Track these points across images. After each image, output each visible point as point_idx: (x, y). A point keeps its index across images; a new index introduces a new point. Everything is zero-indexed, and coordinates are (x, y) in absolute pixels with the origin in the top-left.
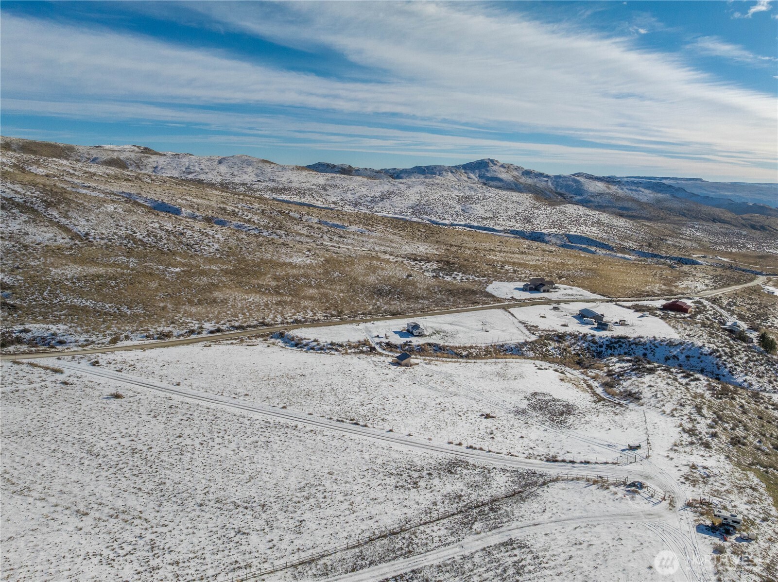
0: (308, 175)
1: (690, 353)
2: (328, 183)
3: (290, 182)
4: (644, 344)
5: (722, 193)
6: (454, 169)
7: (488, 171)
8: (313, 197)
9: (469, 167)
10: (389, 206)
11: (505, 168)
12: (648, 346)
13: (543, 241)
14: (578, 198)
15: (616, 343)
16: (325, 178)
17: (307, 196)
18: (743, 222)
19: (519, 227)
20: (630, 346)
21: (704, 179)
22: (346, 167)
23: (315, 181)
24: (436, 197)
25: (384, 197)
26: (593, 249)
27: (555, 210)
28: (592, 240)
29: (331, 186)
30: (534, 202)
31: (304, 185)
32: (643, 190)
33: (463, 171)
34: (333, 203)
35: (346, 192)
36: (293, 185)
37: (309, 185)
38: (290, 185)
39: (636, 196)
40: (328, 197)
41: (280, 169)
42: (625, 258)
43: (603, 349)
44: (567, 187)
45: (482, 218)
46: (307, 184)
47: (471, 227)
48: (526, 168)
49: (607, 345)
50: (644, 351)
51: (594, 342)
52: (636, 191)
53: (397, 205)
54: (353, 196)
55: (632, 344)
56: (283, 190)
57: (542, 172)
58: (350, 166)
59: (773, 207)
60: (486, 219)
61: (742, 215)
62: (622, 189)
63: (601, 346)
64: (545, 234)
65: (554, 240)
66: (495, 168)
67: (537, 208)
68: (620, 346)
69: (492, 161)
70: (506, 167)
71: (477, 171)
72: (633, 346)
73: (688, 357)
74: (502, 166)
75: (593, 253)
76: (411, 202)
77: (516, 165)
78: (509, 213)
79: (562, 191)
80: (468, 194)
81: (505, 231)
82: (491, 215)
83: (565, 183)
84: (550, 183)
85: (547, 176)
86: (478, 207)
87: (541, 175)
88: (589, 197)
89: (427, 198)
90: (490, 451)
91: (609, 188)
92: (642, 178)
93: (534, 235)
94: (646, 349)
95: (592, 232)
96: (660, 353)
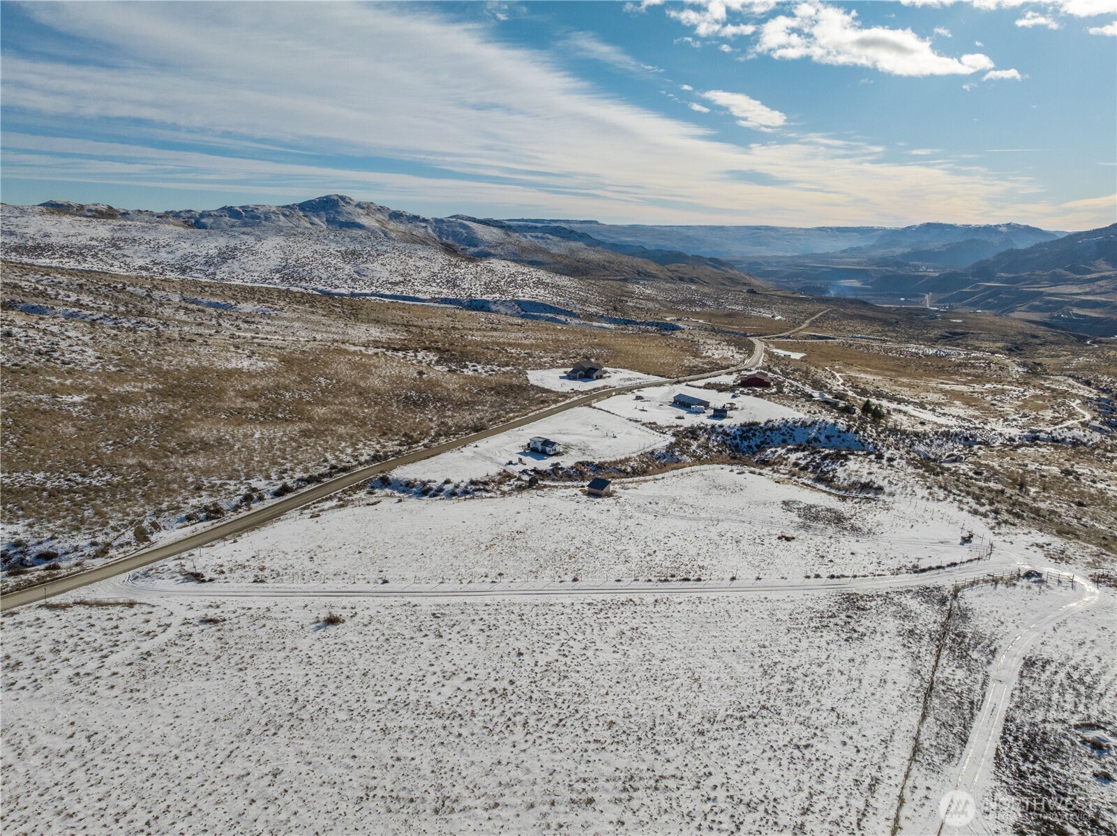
0: (76, 224)
1: (827, 433)
2: (116, 235)
3: (46, 235)
4: (779, 429)
5: (623, 239)
6: (287, 212)
7: (339, 213)
8: (101, 260)
9: (310, 207)
10: (241, 271)
11: (363, 208)
12: (783, 431)
13: (489, 311)
14: (472, 250)
15: (748, 431)
16: (108, 227)
17: (89, 259)
18: (670, 274)
19: (446, 293)
20: (764, 433)
21: (600, 222)
22: (103, 208)
23: (91, 232)
24: (308, 254)
25: (226, 256)
26: (563, 318)
27: (479, 269)
28: (551, 307)
29: (125, 240)
30: (447, 257)
31: (74, 240)
32: (551, 237)
33: (301, 214)
34: (141, 268)
35: (157, 249)
36: (53, 240)
37: (83, 240)
38: (47, 241)
39: (544, 246)
40: (128, 260)
41: (17, 213)
42: (603, 327)
43: (738, 441)
44: (455, 235)
45: (391, 283)
46: (80, 238)
47: (382, 296)
48: (393, 208)
49: (740, 436)
50: (782, 437)
51: (724, 433)
52: (542, 238)
53: (252, 268)
54: (171, 256)
55: (766, 430)
56: (38, 250)
57: (416, 214)
58: (110, 208)
59: (690, 254)
60: (396, 284)
61: (668, 266)
62: (525, 236)
63: (735, 438)
64: (488, 302)
65: (503, 309)
66: (349, 208)
67: (456, 266)
68: (754, 435)
69: (343, 198)
70: (366, 207)
71: (322, 213)
72: (768, 433)
73: (827, 437)
74: (359, 205)
75: (565, 323)
76: (273, 263)
77: (379, 204)
78: (423, 274)
79: (450, 241)
80: (352, 248)
81: (433, 300)
82: (402, 279)
83: (450, 229)
84: (430, 230)
85: (424, 220)
86: (376, 266)
87: (416, 218)
88: (487, 249)
89: (294, 256)
90: (855, 577)
91: (509, 235)
92: (527, 221)
93: (474, 303)
94: (783, 434)
95: (542, 295)
96: (800, 437)
